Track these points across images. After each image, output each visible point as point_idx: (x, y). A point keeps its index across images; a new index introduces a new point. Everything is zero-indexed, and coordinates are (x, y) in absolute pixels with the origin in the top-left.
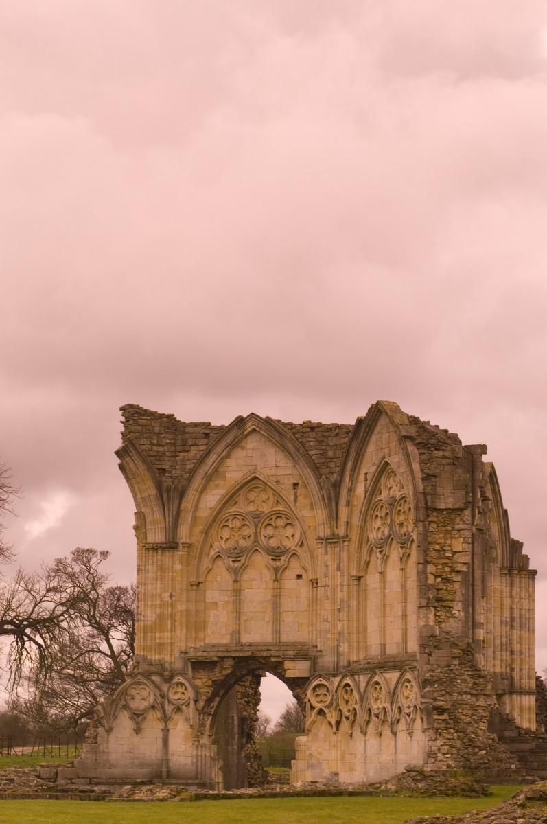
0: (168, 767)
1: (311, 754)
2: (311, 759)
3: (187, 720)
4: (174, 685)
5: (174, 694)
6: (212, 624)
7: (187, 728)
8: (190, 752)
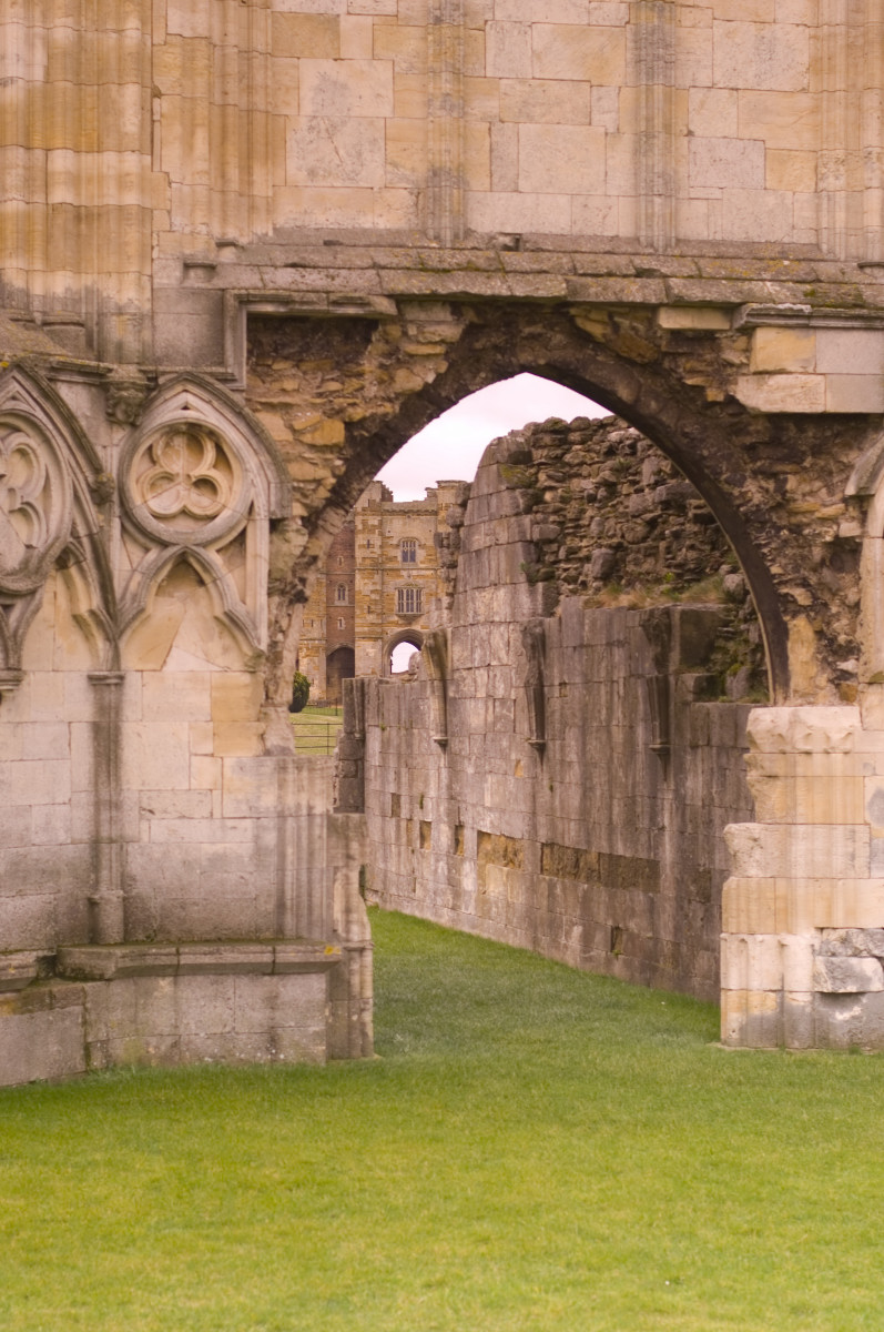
4: (157, 436)
5: (153, 485)
6: (311, 128)
7: (226, 670)
8: (240, 797)
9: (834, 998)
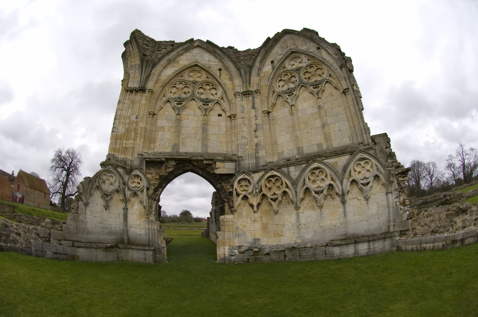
0: (128, 236)
1: (237, 227)
2: (237, 230)
3: (141, 202)
4: (133, 176)
5: (132, 183)
6: (160, 140)
7: (141, 208)
8: (143, 226)
9: (232, 255)
